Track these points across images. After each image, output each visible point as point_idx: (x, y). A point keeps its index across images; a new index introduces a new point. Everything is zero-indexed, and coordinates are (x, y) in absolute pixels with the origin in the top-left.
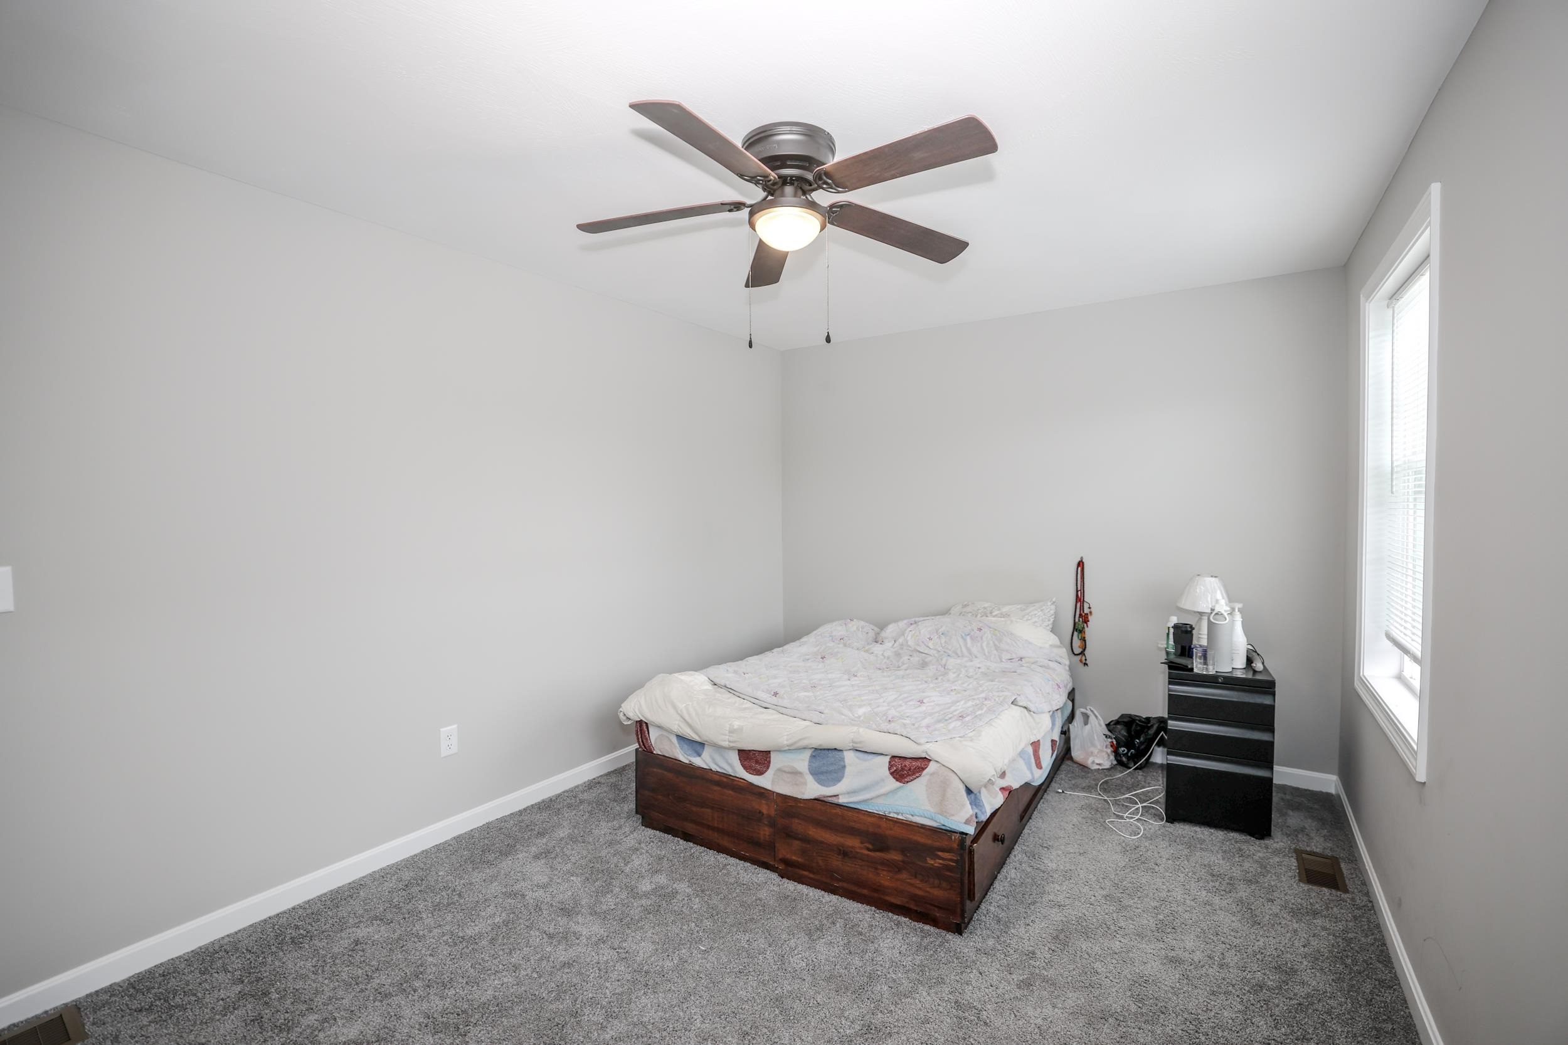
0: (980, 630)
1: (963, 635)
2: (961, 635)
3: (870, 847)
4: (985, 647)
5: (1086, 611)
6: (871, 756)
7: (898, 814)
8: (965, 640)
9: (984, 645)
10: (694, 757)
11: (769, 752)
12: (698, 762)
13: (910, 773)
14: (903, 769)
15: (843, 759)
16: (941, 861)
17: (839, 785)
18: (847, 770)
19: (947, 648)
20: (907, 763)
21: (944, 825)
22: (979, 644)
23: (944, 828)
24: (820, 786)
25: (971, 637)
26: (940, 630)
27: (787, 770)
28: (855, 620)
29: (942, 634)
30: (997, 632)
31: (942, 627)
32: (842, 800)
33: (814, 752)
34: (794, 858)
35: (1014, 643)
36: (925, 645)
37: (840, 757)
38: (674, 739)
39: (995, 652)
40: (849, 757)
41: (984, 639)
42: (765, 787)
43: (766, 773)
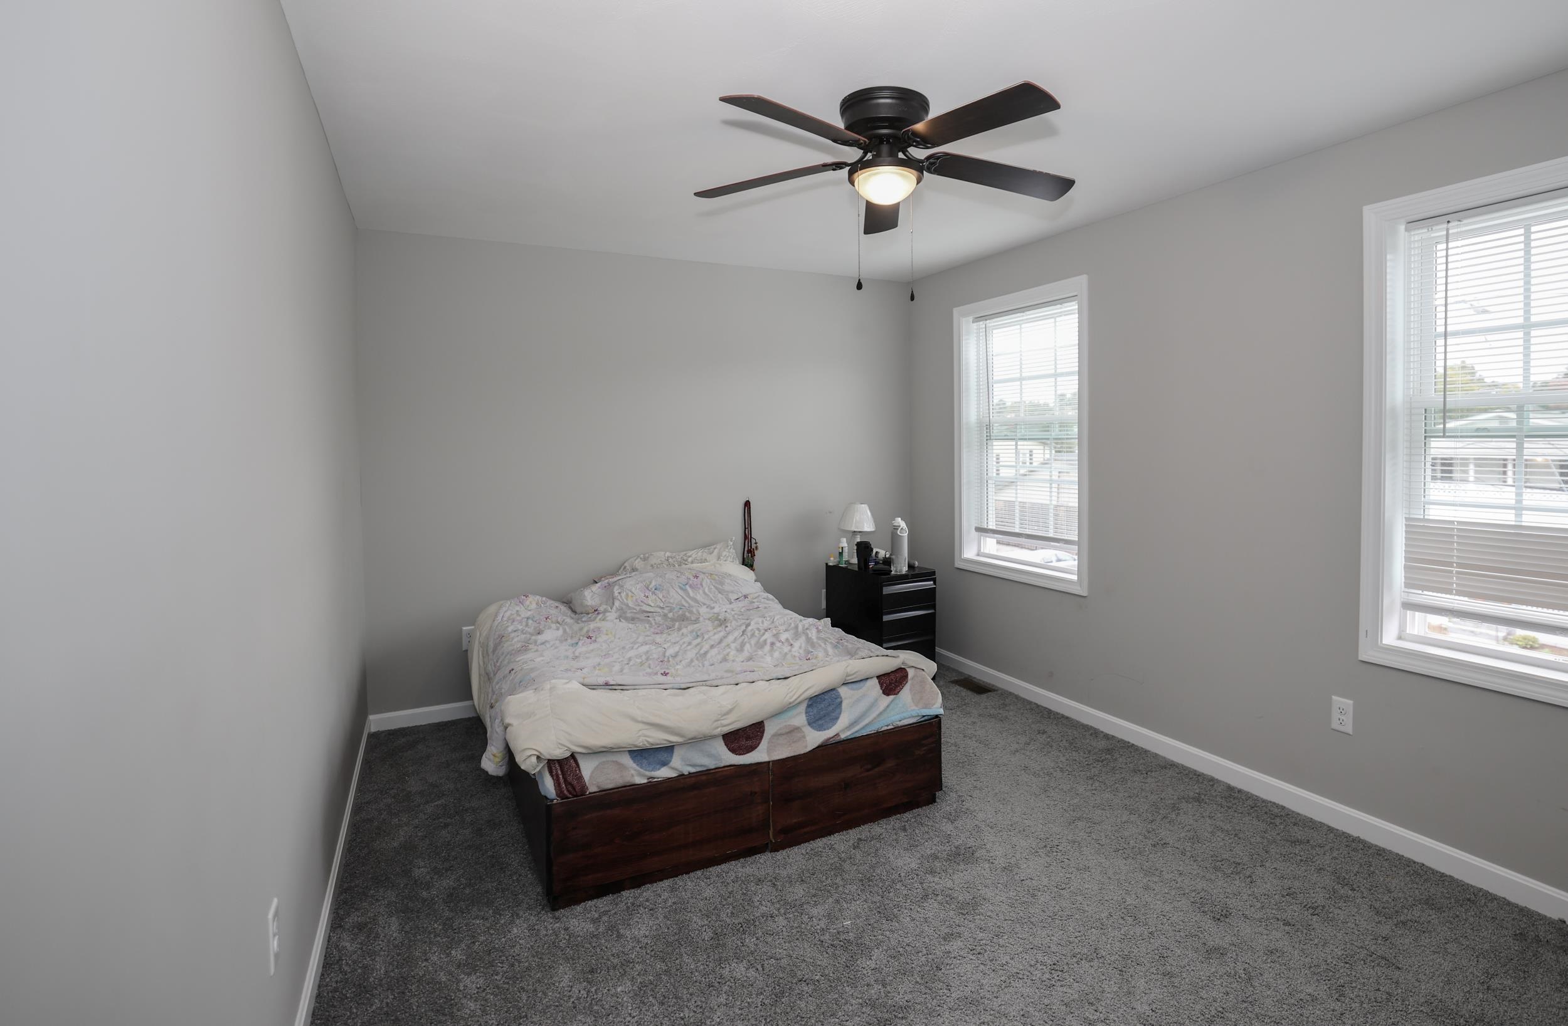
0: (696, 577)
1: (682, 586)
2: (679, 586)
3: (869, 766)
4: (709, 593)
5: (754, 546)
6: (862, 684)
7: (887, 726)
8: (685, 590)
9: (706, 590)
10: (659, 769)
11: (762, 722)
12: (664, 773)
13: (897, 684)
14: (890, 684)
15: (839, 696)
16: (925, 748)
17: (840, 721)
18: (844, 705)
19: (670, 603)
20: (892, 677)
21: (924, 716)
22: (701, 591)
23: (926, 718)
24: (821, 732)
25: (691, 586)
26: (651, 587)
27: (784, 731)
28: (530, 596)
29: (656, 589)
30: (714, 576)
31: (651, 583)
32: (843, 736)
33: (809, 701)
34: (795, 821)
35: (736, 583)
36: (646, 604)
37: (836, 696)
38: (627, 760)
39: (720, 595)
40: (844, 691)
41: (704, 584)
42: (759, 761)
43: (760, 745)
